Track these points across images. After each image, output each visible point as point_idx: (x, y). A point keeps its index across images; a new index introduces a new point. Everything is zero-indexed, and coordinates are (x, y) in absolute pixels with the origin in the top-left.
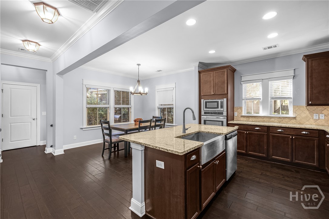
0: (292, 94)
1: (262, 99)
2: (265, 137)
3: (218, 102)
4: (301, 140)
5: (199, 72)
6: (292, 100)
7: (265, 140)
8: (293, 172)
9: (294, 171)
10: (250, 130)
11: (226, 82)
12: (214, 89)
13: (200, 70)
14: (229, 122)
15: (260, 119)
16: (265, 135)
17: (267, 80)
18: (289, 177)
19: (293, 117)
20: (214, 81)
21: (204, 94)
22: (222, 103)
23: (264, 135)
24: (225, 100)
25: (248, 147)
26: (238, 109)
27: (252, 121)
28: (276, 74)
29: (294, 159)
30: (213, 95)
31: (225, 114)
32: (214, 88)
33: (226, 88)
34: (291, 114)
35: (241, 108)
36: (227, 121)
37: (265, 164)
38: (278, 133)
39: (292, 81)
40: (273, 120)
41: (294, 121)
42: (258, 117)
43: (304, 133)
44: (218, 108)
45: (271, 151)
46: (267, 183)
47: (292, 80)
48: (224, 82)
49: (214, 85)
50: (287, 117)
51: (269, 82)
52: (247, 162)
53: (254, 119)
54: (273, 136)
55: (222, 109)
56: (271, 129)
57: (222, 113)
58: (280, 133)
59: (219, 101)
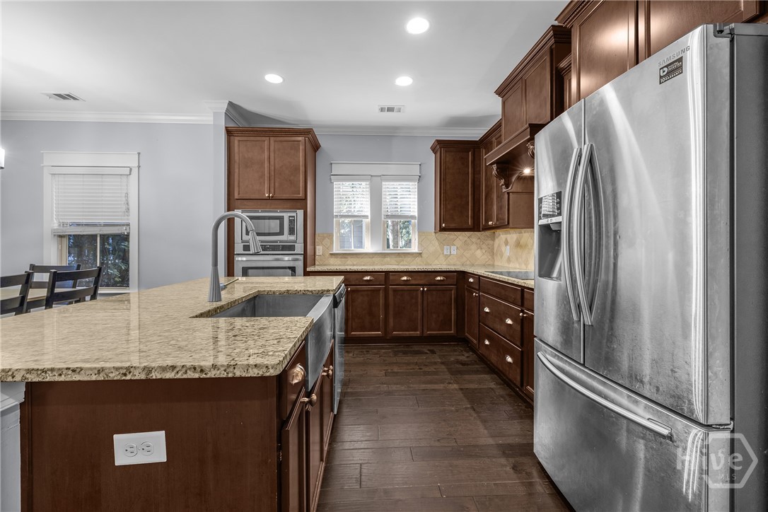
0: (416, 210)
1: (369, 217)
2: (382, 294)
3: (281, 219)
4: (434, 293)
5: (229, 132)
6: (416, 221)
7: (382, 302)
8: (426, 353)
9: (428, 352)
10: (353, 283)
11: (302, 169)
12: (272, 185)
13: (231, 125)
14: (308, 269)
15: (366, 260)
16: (381, 292)
17: (379, 178)
18: (426, 366)
19: (418, 253)
20: (272, 163)
21: (242, 196)
22: (292, 222)
23: (379, 290)
24: (300, 213)
25: (350, 322)
26: (324, 238)
27: (351, 263)
28: (393, 169)
29: (425, 330)
30: (269, 198)
31: (299, 248)
32: (272, 181)
33: (302, 184)
34: (414, 248)
35: (330, 236)
36: (305, 266)
37: (383, 351)
38: (403, 283)
39: (416, 186)
40: (388, 259)
41: (418, 260)
42: (363, 256)
43: (439, 278)
44: (281, 233)
45: (391, 321)
46: (403, 388)
47: (416, 183)
48: (297, 169)
49: (272, 173)
50: (409, 253)
51: (384, 183)
52: (351, 355)
53: (355, 260)
54: (395, 291)
55: (292, 238)
56: (391, 278)
57: (292, 248)
58: (406, 283)
59: (286, 216)
